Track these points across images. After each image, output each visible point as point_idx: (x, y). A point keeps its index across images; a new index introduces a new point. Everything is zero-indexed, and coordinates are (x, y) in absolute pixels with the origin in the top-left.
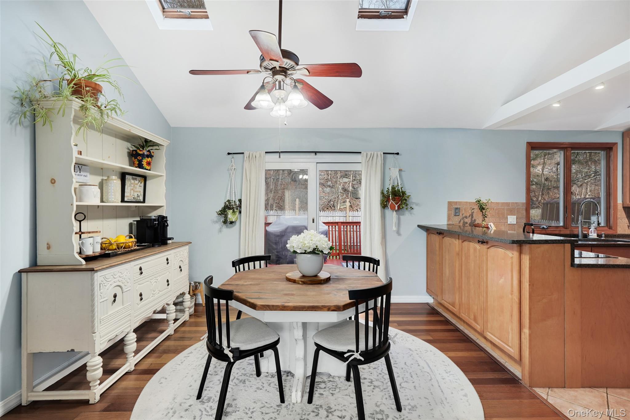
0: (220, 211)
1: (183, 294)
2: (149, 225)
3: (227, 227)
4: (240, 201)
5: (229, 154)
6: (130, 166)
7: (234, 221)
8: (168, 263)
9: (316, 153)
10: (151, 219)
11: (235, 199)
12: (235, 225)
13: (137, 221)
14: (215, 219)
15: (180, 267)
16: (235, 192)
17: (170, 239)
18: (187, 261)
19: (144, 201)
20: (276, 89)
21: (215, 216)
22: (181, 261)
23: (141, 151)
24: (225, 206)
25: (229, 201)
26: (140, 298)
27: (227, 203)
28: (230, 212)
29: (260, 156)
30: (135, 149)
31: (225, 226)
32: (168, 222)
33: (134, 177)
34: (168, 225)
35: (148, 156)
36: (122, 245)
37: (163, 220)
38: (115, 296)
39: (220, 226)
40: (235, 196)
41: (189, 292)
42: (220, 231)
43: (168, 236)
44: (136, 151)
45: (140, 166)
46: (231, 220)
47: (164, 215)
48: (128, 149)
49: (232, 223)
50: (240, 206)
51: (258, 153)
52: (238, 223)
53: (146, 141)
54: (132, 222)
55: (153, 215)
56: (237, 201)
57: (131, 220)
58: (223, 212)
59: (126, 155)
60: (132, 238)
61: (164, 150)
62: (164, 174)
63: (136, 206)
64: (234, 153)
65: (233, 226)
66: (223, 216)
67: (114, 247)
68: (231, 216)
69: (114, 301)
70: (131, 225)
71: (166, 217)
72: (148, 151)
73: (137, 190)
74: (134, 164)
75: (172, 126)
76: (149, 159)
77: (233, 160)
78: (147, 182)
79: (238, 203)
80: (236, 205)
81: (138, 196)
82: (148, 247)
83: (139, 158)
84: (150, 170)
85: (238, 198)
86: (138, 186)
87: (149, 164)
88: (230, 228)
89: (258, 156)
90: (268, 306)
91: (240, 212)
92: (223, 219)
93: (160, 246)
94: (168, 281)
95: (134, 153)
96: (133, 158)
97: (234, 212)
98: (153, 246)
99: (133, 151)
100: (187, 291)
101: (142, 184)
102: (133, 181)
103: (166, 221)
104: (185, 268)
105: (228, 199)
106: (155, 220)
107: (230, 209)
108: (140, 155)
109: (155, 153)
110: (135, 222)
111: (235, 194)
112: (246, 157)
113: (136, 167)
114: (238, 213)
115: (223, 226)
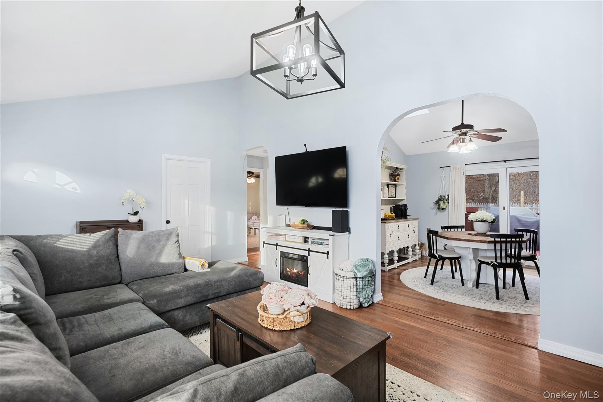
0: (436, 202)
1: (415, 245)
2: (399, 208)
3: (440, 212)
4: (448, 196)
5: (441, 168)
6: (390, 181)
7: (444, 208)
8: (409, 227)
9: (505, 161)
10: (400, 206)
11: (445, 195)
12: (445, 210)
13: (394, 207)
14: (433, 207)
15: (414, 231)
16: (445, 191)
17: (409, 216)
18: (417, 228)
19: (395, 197)
20: (461, 143)
21: (432, 205)
22: (414, 227)
23: (395, 173)
24: (438, 199)
25: (441, 196)
26: (398, 239)
27: (440, 197)
28: (442, 203)
29: (461, 167)
30: (392, 172)
31: (439, 211)
32: (408, 207)
33: (392, 186)
34: (407, 209)
35: (398, 175)
36: (390, 216)
37: (405, 206)
38: (391, 235)
39: (436, 211)
40: (445, 193)
41: (418, 245)
42: (436, 214)
43: (408, 215)
44: (393, 173)
45: (395, 181)
46: (442, 207)
47: (405, 204)
48: (389, 173)
49: (443, 209)
50: (448, 199)
51: (460, 166)
52: (447, 209)
53: (397, 168)
54: (391, 207)
55: (401, 203)
56: (447, 196)
57: (391, 206)
58: (437, 202)
59: (388, 175)
60: (393, 213)
61: (405, 171)
62: (405, 183)
63: (392, 199)
64: (444, 167)
65: (444, 211)
66: (438, 205)
67: (387, 217)
68: (442, 205)
69: (391, 236)
70: (391, 208)
71: (407, 205)
72: (398, 173)
73: (393, 192)
74: (392, 179)
75: (407, 155)
76: (398, 177)
77: (443, 171)
78: (397, 188)
79: (447, 197)
80: (446, 198)
81: (393, 195)
82: (400, 219)
83: (394, 177)
84: (399, 182)
85: (447, 194)
86: (393, 190)
87: (398, 179)
88: (442, 212)
89: (460, 168)
90: (453, 238)
91: (448, 203)
92: (437, 207)
93: (404, 219)
94: (409, 235)
95: (392, 174)
96: (392, 177)
97: (444, 202)
98: (401, 218)
99: (391, 173)
100: (417, 244)
101: (395, 189)
102: (391, 188)
103: (407, 207)
104: (416, 232)
105: (440, 195)
106: (402, 206)
107: (442, 200)
108: (394, 175)
109: (401, 173)
110: (393, 207)
111: (445, 192)
112: (451, 169)
113: (393, 181)
114: (446, 203)
115: (437, 211)
